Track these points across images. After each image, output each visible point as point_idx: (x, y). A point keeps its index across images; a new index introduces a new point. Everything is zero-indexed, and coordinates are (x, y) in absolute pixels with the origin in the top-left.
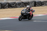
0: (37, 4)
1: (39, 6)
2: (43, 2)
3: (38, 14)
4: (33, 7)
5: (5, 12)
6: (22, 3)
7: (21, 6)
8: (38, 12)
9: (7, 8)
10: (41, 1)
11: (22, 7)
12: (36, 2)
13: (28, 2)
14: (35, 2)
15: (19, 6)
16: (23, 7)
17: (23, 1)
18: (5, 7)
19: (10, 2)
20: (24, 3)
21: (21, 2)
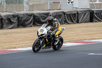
0: (96, 16)
3: (99, 39)
4: (87, 22)
5: (27, 34)
7: (60, 20)
8: (99, 33)
9: (31, 26)
13: (76, 12)
14: (91, 13)
16: (64, 23)
17: (65, 11)
18: (27, 23)
19: (37, 14)
20: (67, 15)
21: (61, 12)
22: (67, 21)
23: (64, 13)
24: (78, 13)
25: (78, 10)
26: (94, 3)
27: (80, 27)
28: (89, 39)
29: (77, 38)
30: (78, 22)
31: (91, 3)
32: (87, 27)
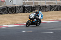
0: (26, 9)
1: (29, 12)
2: (34, 7)
4: (21, 13)
6: (7, 8)
7: (5, 11)
10: (31, 6)
11: (6, 14)
12: (25, 6)
13: (15, 7)
14: (23, 7)
15: (3, 12)
17: (8, 6)
20: (9, 8)
21: (5, 7)
22: (9, 12)
23: (8, 7)
24: (16, 7)
25: (16, 6)
26: (26, 1)
27: (17, 16)
28: (22, 23)
29: (15, 22)
30: (16, 13)
31: (24, 1)
32: (21, 15)
